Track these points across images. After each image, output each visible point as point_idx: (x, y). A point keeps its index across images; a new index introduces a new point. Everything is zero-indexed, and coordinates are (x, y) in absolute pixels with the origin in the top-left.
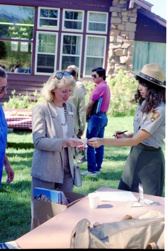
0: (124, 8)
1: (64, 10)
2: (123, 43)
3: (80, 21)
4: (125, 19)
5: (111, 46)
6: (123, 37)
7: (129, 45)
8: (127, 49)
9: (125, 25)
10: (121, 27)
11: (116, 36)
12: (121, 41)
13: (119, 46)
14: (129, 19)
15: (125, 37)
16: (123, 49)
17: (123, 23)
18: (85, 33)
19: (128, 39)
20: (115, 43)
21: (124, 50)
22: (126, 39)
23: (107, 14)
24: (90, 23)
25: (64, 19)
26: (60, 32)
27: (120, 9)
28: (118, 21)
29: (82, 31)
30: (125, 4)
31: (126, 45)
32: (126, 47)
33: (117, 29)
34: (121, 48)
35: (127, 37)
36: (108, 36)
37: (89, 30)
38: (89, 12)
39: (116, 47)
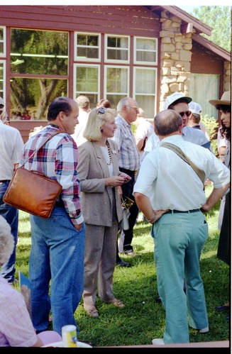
0: (177, 32)
1: (106, 36)
2: (178, 76)
3: (126, 49)
4: (179, 46)
5: (165, 80)
6: (177, 68)
7: (185, 78)
8: (183, 83)
9: (179, 53)
10: (175, 56)
11: (169, 68)
12: (176, 73)
13: (174, 80)
14: (183, 46)
15: (180, 68)
16: (178, 83)
17: (177, 51)
18: (132, 65)
19: (184, 71)
20: (169, 76)
21: (180, 85)
22: (181, 71)
23: (157, 39)
24: (137, 52)
25: (106, 48)
26: (102, 64)
27: (173, 34)
28: (172, 48)
29: (128, 62)
30: (177, 28)
31: (181, 79)
32: (183, 81)
33: (170, 58)
34: (176, 82)
35: (182, 69)
36: (159, 67)
37: (137, 60)
38: (135, 38)
39: (170, 81)
